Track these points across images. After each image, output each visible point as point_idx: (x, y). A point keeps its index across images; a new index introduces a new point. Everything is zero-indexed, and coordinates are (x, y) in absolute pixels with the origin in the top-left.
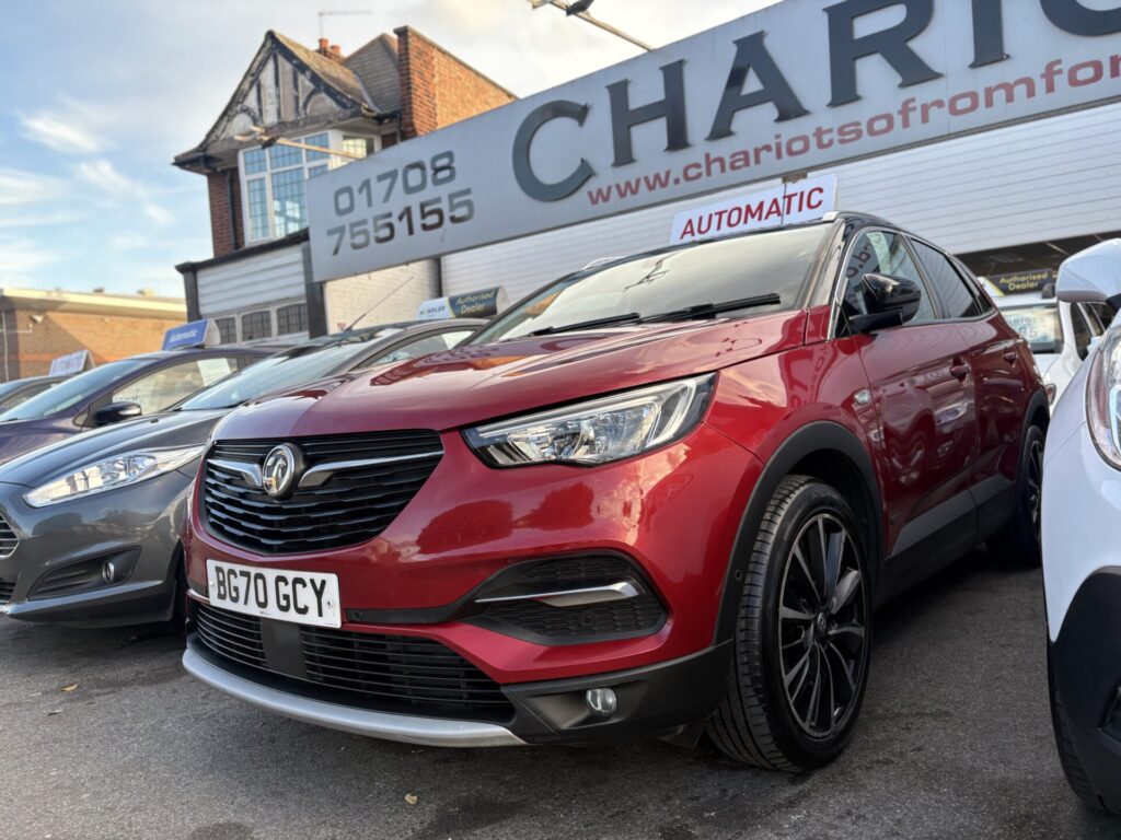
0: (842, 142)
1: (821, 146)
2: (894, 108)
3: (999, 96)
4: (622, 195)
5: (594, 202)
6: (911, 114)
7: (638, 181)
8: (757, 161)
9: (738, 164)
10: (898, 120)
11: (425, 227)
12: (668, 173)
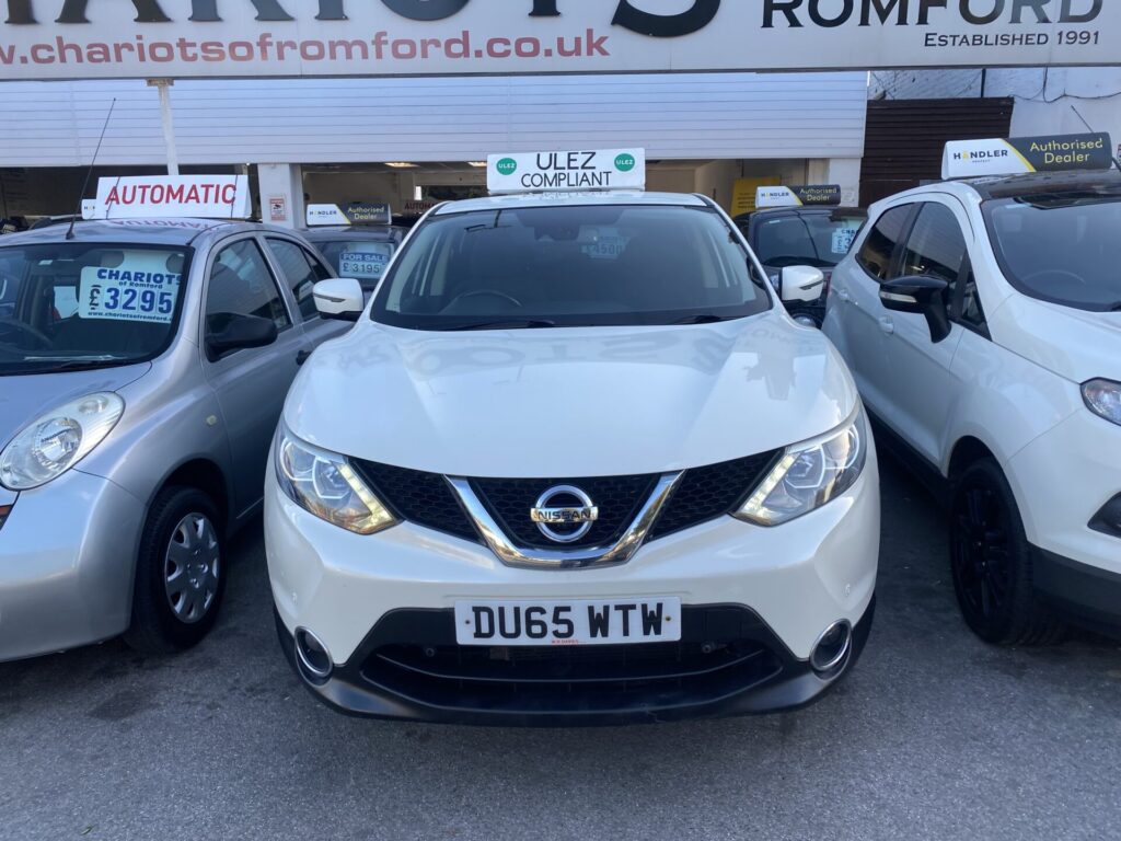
0: (206, 58)
1: (185, 57)
2: (254, 40)
3: (340, 50)
6: (268, 48)
8: (119, 58)
9: (96, 56)
12: (12, 49)
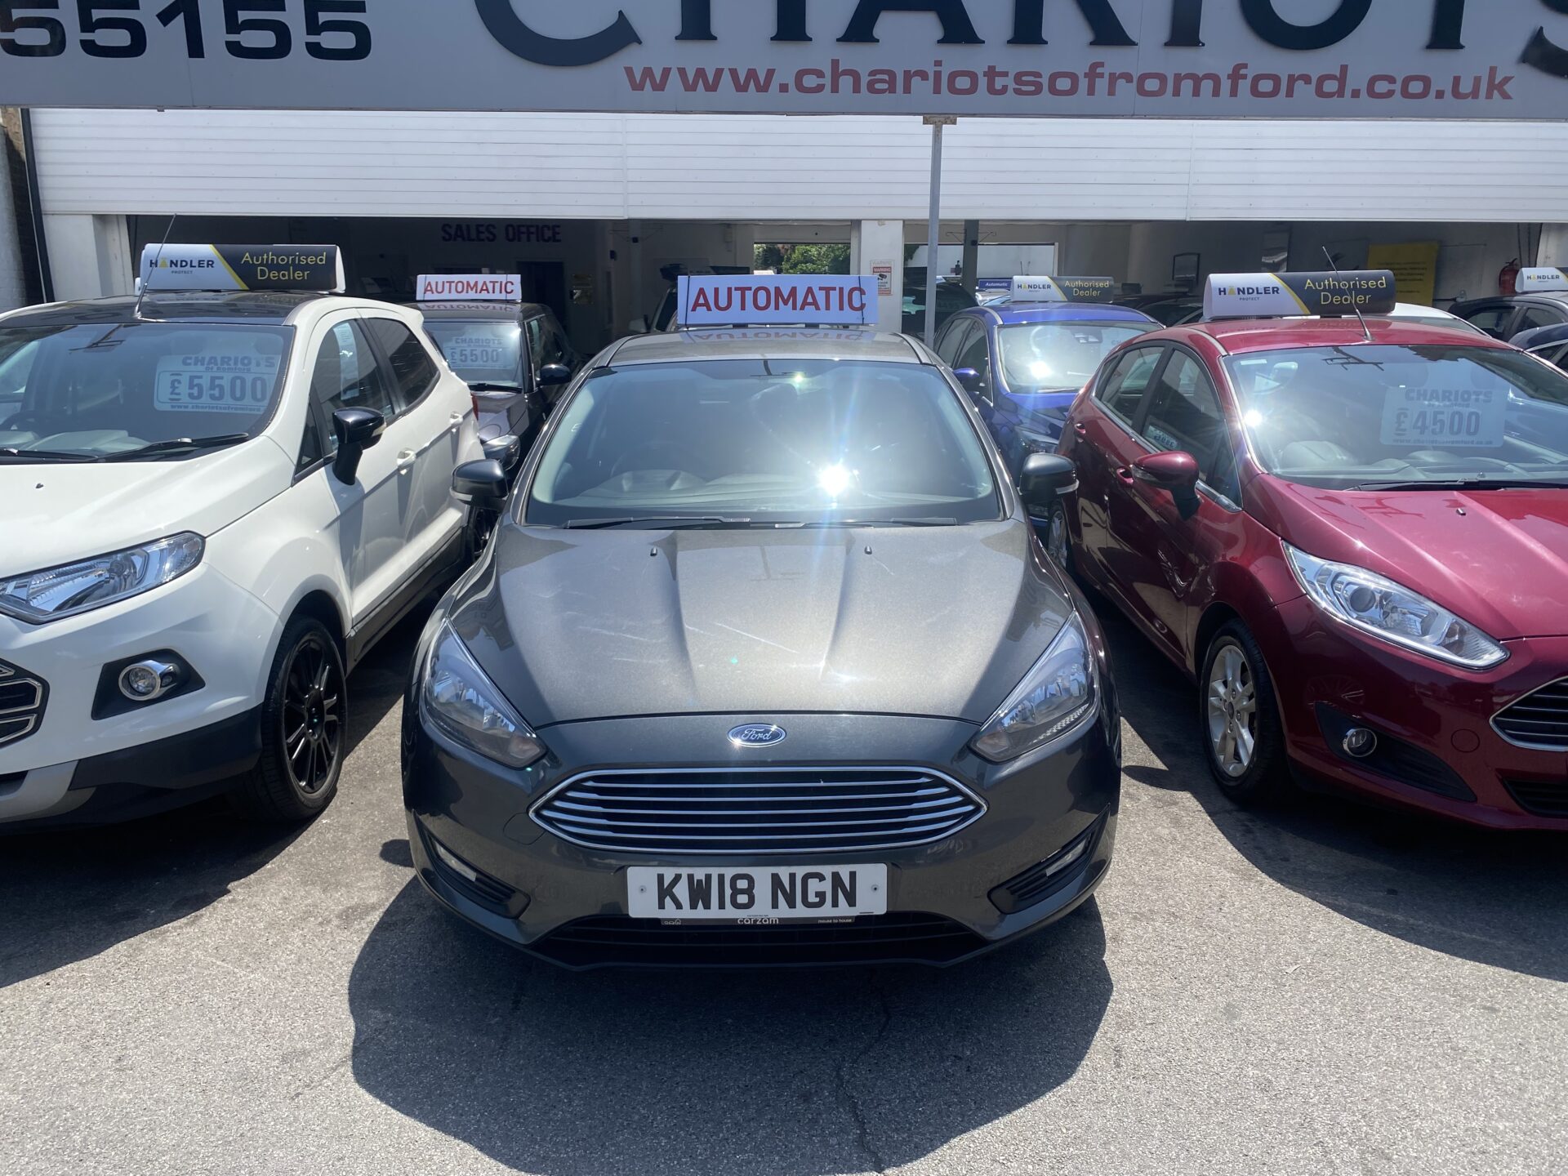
2: (1081, 70)
3: (1187, 86)
4: (690, 87)
5: (637, 87)
6: (1098, 81)
7: (719, 73)
8: (907, 90)
9: (878, 86)
10: (1083, 84)
11: (235, 49)
12: (770, 73)
